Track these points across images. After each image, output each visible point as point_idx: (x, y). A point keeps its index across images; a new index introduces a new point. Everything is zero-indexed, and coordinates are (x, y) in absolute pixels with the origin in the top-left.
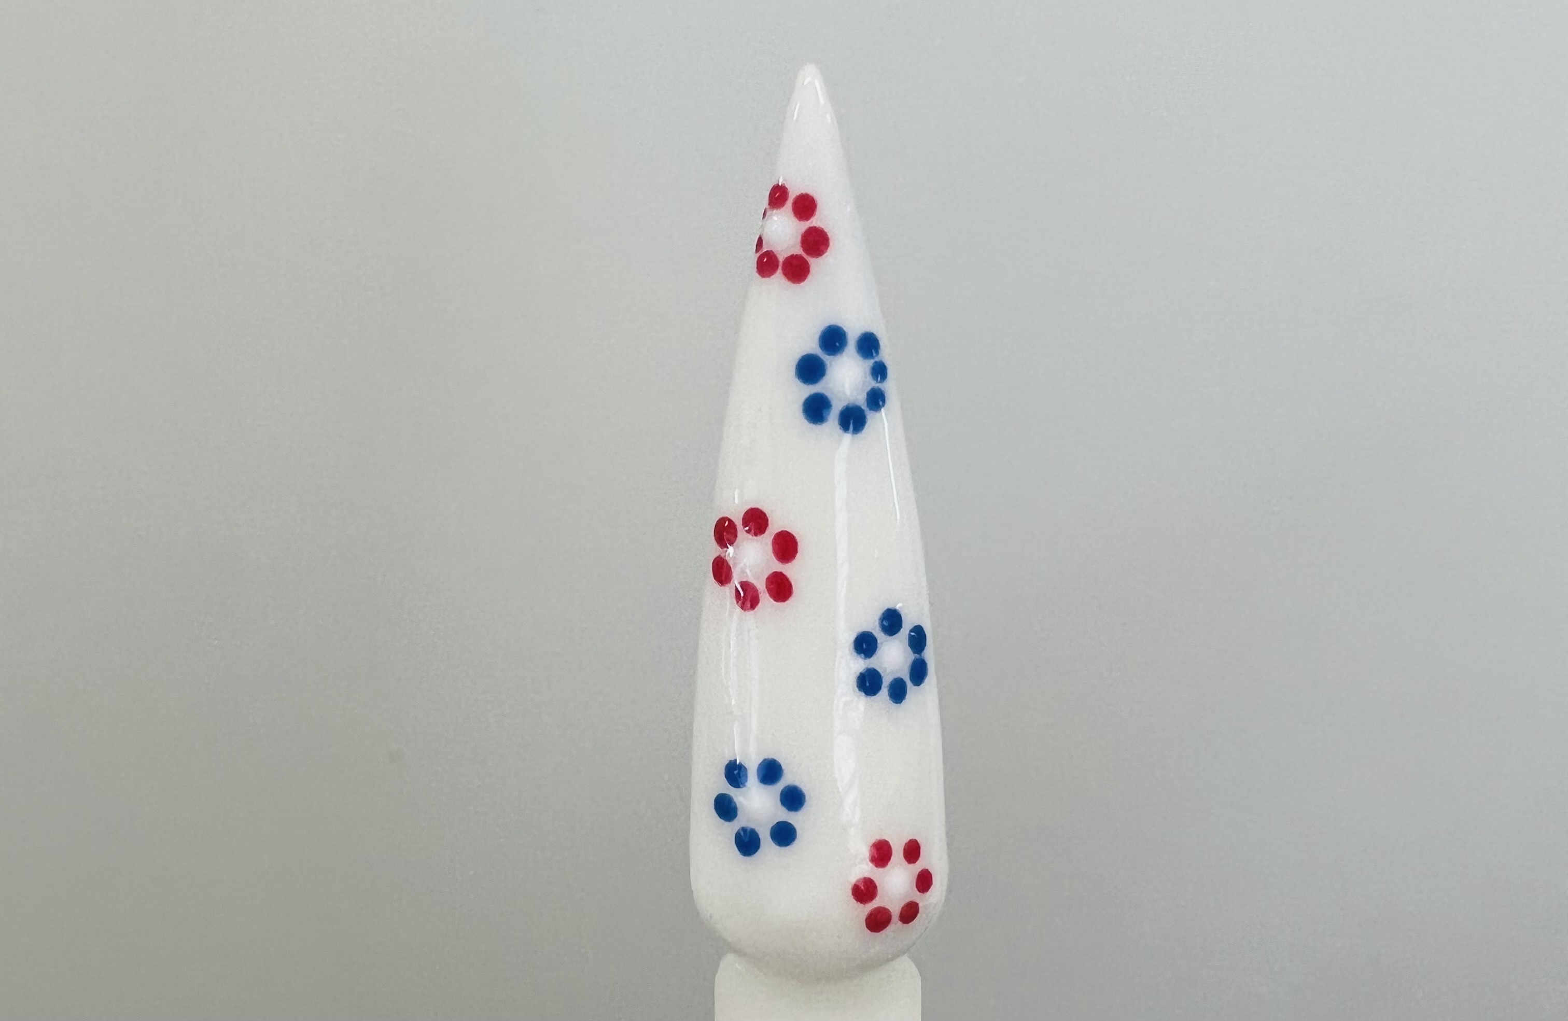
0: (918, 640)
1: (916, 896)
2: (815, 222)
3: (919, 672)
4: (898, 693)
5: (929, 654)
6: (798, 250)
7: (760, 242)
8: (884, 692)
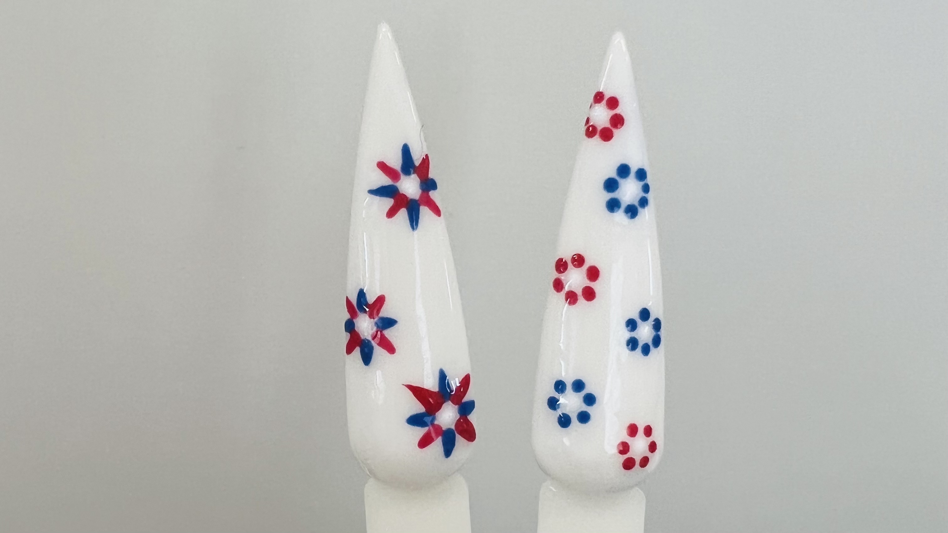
0: (657, 325)
1: (649, 454)
2: (618, 111)
3: (657, 341)
4: (646, 350)
5: (663, 333)
6: (608, 125)
7: (588, 121)
8: (639, 349)
